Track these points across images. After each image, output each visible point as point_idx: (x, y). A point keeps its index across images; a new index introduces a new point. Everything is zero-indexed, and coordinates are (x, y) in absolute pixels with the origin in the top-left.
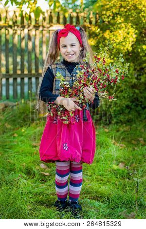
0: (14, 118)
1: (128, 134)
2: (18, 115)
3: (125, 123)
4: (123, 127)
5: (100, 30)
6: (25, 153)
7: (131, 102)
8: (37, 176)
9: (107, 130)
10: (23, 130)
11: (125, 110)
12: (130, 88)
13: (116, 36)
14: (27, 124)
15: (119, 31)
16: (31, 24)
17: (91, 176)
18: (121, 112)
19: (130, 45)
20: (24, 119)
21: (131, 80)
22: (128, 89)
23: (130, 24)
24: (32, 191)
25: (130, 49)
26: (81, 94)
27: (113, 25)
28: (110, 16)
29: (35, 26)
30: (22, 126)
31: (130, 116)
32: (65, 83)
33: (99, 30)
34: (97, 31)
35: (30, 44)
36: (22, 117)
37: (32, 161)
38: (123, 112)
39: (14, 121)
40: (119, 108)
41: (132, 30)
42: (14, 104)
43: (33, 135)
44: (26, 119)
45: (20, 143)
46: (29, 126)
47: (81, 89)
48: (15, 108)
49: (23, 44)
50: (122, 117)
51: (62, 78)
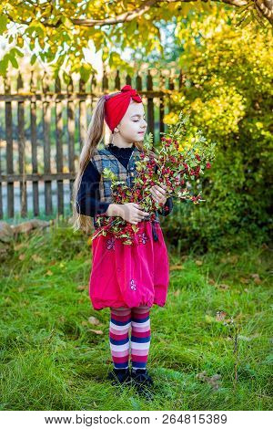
0: (46, 246)
1: (234, 268)
2: (54, 241)
3: (230, 250)
4: (227, 257)
5: (186, 99)
6: (64, 301)
7: (238, 216)
8: (83, 336)
9: (199, 263)
10: (62, 265)
11: (230, 228)
12: (237, 192)
13: (212, 108)
14: (68, 256)
15: (216, 99)
16: (72, 91)
17: (169, 334)
18: (223, 232)
19: (235, 123)
20: (63, 246)
21: (238, 180)
22: (233, 195)
23: (234, 88)
24: (74, 357)
25: (236, 129)
26: (148, 198)
27: (208, 90)
28: (203, 75)
29: (78, 96)
30: (60, 259)
31: (238, 238)
32: (118, 183)
33: (184, 98)
34: (181, 101)
35: (72, 125)
36: (60, 244)
37: (75, 313)
38: (226, 232)
39: (47, 250)
40: (219, 226)
41: (237, 98)
42: (47, 223)
43: (79, 273)
44: (67, 248)
45: (56, 286)
46: (72, 259)
47: (146, 189)
48: (48, 229)
49: (61, 124)
50: (224, 241)
51: (113, 176)
